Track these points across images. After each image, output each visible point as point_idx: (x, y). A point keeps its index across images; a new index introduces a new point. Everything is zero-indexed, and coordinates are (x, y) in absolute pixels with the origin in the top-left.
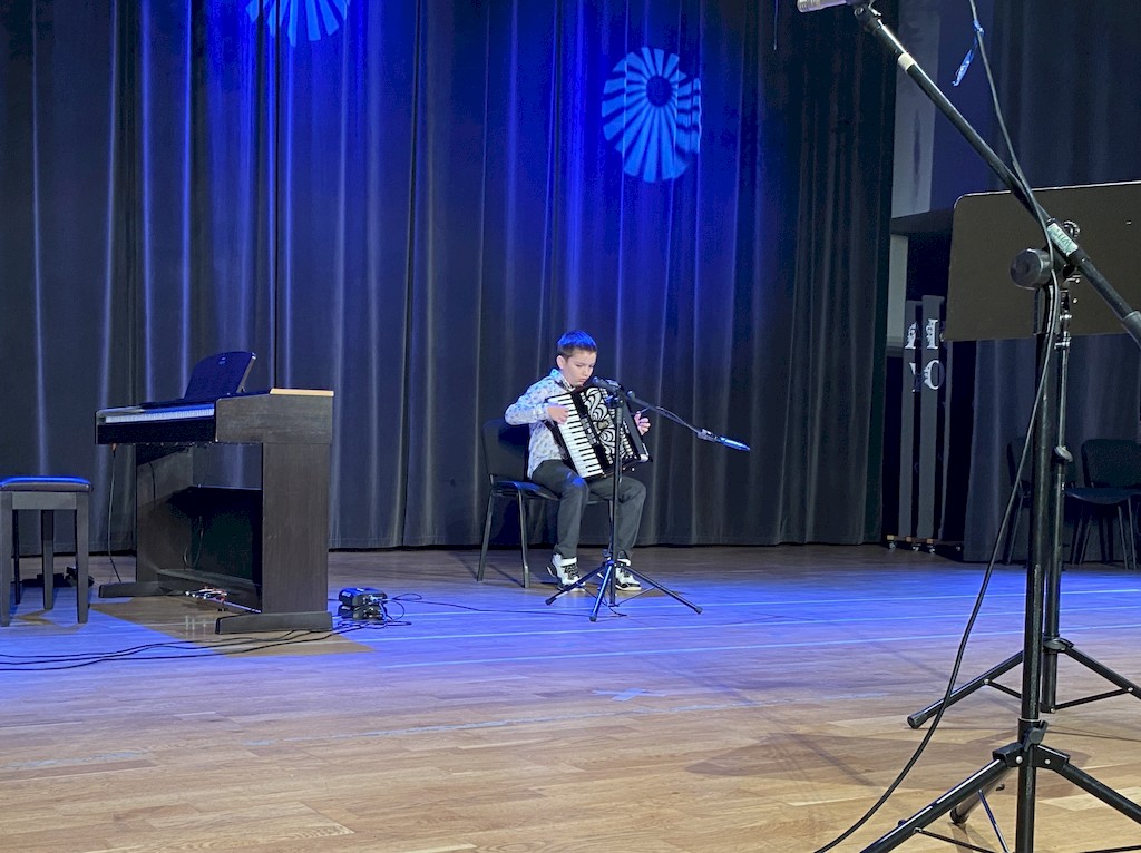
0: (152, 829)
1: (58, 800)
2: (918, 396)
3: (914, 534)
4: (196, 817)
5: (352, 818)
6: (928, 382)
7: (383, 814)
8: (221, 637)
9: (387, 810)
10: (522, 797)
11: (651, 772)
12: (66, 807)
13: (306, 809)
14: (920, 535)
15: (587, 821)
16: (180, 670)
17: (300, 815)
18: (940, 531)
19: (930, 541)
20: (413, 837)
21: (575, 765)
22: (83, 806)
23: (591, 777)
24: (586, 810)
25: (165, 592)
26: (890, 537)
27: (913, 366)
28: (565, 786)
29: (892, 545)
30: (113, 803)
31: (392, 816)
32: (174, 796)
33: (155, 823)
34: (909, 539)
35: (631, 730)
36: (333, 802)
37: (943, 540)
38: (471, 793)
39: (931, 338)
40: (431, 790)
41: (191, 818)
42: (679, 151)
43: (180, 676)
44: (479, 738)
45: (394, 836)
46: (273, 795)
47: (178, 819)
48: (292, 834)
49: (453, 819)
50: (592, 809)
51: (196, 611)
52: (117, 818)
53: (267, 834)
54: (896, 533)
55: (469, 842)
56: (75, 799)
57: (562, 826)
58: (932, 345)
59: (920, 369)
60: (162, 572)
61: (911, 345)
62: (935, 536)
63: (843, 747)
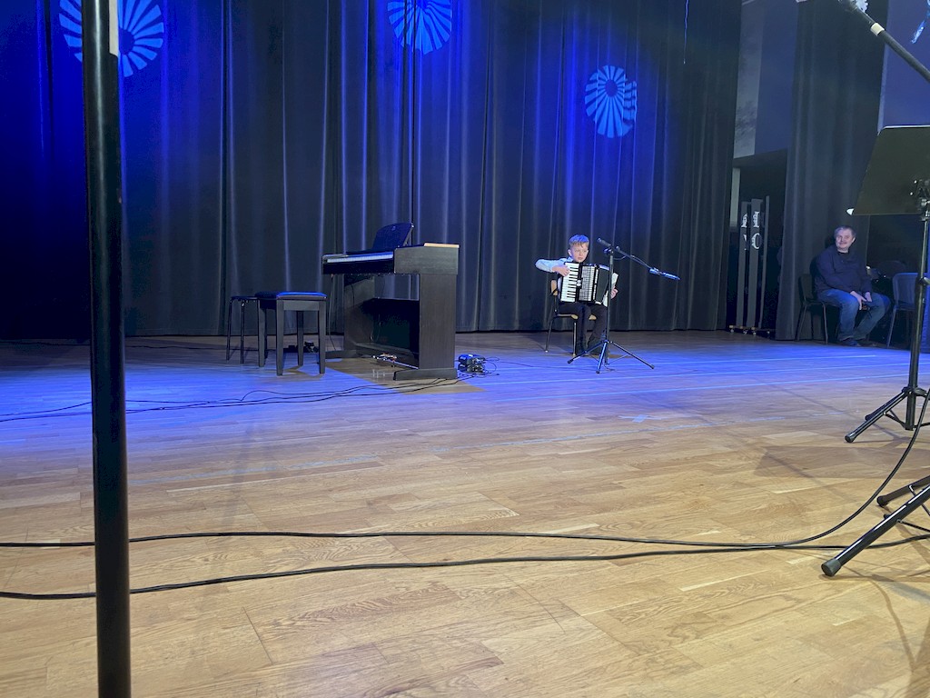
0: (393, 512)
1: (330, 490)
2: (748, 253)
3: (744, 325)
4: (416, 503)
5: (514, 504)
6: (754, 245)
7: (532, 501)
8: (397, 382)
9: (533, 498)
10: (612, 489)
11: (679, 470)
12: (335, 495)
13: (483, 497)
14: (748, 326)
15: (659, 506)
16: (381, 403)
17: (480, 501)
18: (760, 324)
19: (753, 329)
20: (557, 518)
21: (633, 465)
22: (346, 494)
23: (646, 475)
24: (654, 497)
25: (360, 355)
26: (731, 327)
27: (745, 236)
28: (634, 480)
29: (732, 331)
30: (364, 492)
31: (538, 503)
32: (400, 487)
33: (394, 507)
34: (741, 328)
35: (653, 442)
36: (498, 493)
37: (762, 328)
38: (579, 486)
39: (756, 222)
40: (554, 483)
41: (415, 504)
42: (625, 120)
43: (381, 406)
44: (567, 447)
45: (545, 518)
46: (460, 487)
47: (407, 505)
48: (482, 516)
49: (576, 505)
50: (658, 497)
51: (379, 367)
52: (369, 504)
53: (466, 516)
54: (734, 324)
55: (593, 522)
56: (341, 489)
57: (645, 509)
58: (756, 226)
59: (749, 238)
60: (358, 344)
61: (744, 225)
62: (756, 326)
63: (780, 452)
